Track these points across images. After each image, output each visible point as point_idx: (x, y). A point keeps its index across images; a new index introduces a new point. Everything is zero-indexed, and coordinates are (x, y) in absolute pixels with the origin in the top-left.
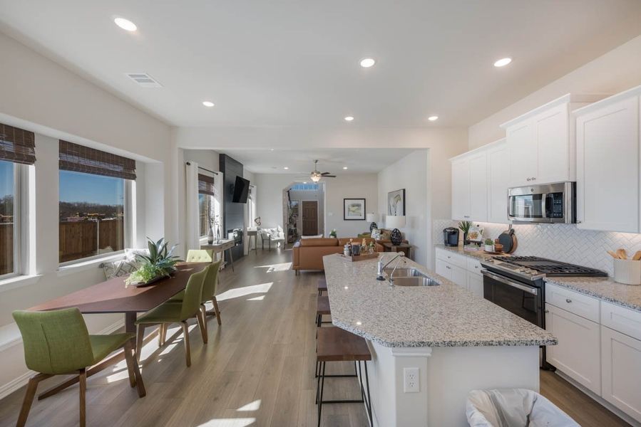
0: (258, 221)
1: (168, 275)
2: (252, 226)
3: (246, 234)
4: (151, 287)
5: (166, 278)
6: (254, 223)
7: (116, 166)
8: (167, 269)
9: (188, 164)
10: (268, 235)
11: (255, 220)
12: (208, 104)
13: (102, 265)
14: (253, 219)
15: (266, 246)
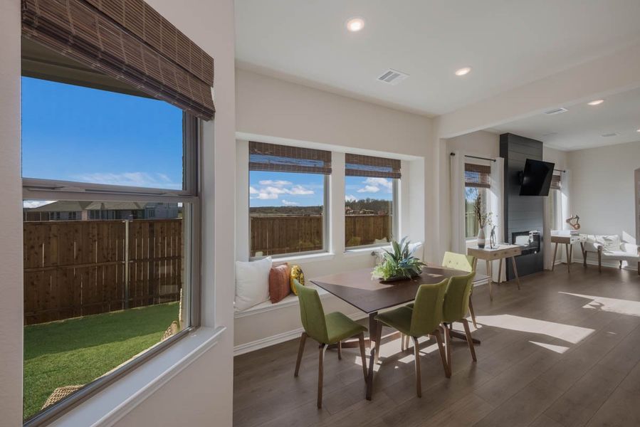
0: (575, 222)
1: (410, 276)
2: (562, 229)
3: (547, 240)
4: (389, 286)
5: (407, 279)
6: (565, 225)
7: (385, 168)
8: (410, 271)
9: (452, 154)
10: (596, 245)
11: (568, 221)
12: (463, 72)
13: (373, 254)
14: (565, 219)
15: (592, 262)
